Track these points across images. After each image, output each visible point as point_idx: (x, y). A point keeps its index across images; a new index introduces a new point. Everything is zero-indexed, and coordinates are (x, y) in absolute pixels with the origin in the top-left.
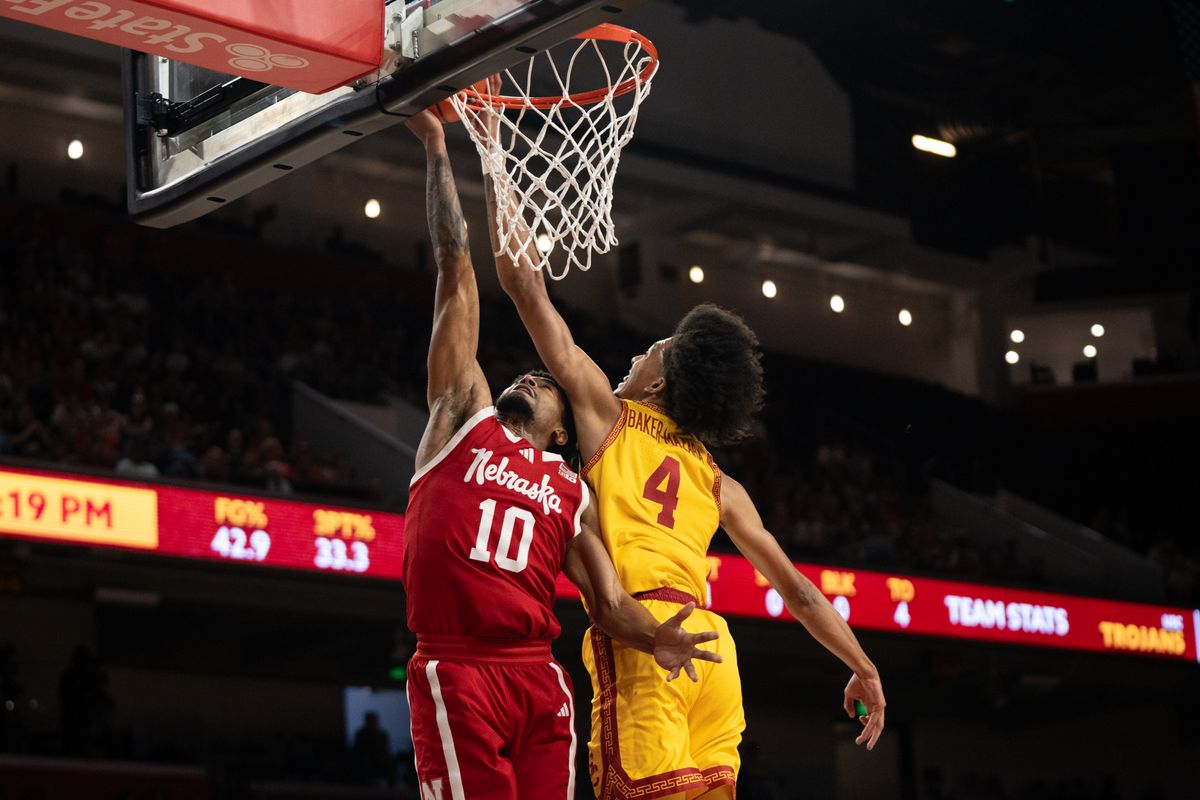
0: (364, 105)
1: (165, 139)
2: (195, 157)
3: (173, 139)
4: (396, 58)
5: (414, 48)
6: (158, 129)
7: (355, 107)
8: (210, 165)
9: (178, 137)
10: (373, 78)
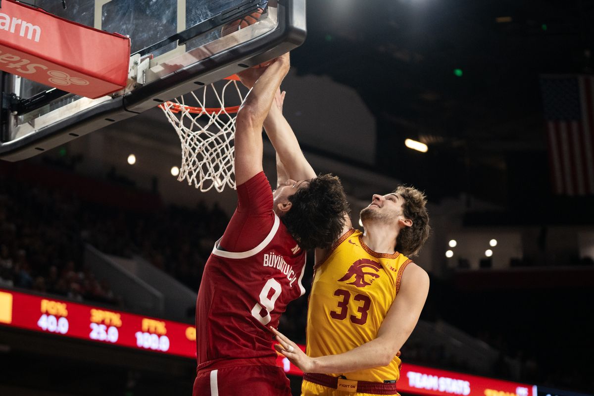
0: (116, 106)
1: (16, 117)
2: (30, 127)
3: (20, 117)
4: (134, 84)
5: (143, 79)
6: (13, 111)
7: (111, 107)
8: (37, 131)
9: (23, 116)
10: (122, 93)
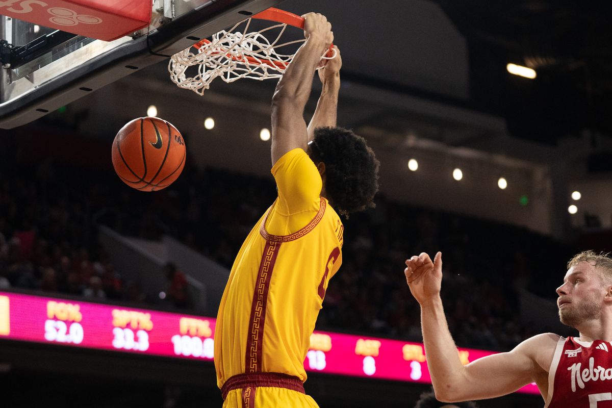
0: (138, 49)
1: (9, 71)
2: (29, 82)
3: (14, 70)
4: (160, 19)
5: (172, 11)
6: (4, 64)
7: (133, 50)
8: (38, 87)
9: (18, 69)
10: (145, 31)
